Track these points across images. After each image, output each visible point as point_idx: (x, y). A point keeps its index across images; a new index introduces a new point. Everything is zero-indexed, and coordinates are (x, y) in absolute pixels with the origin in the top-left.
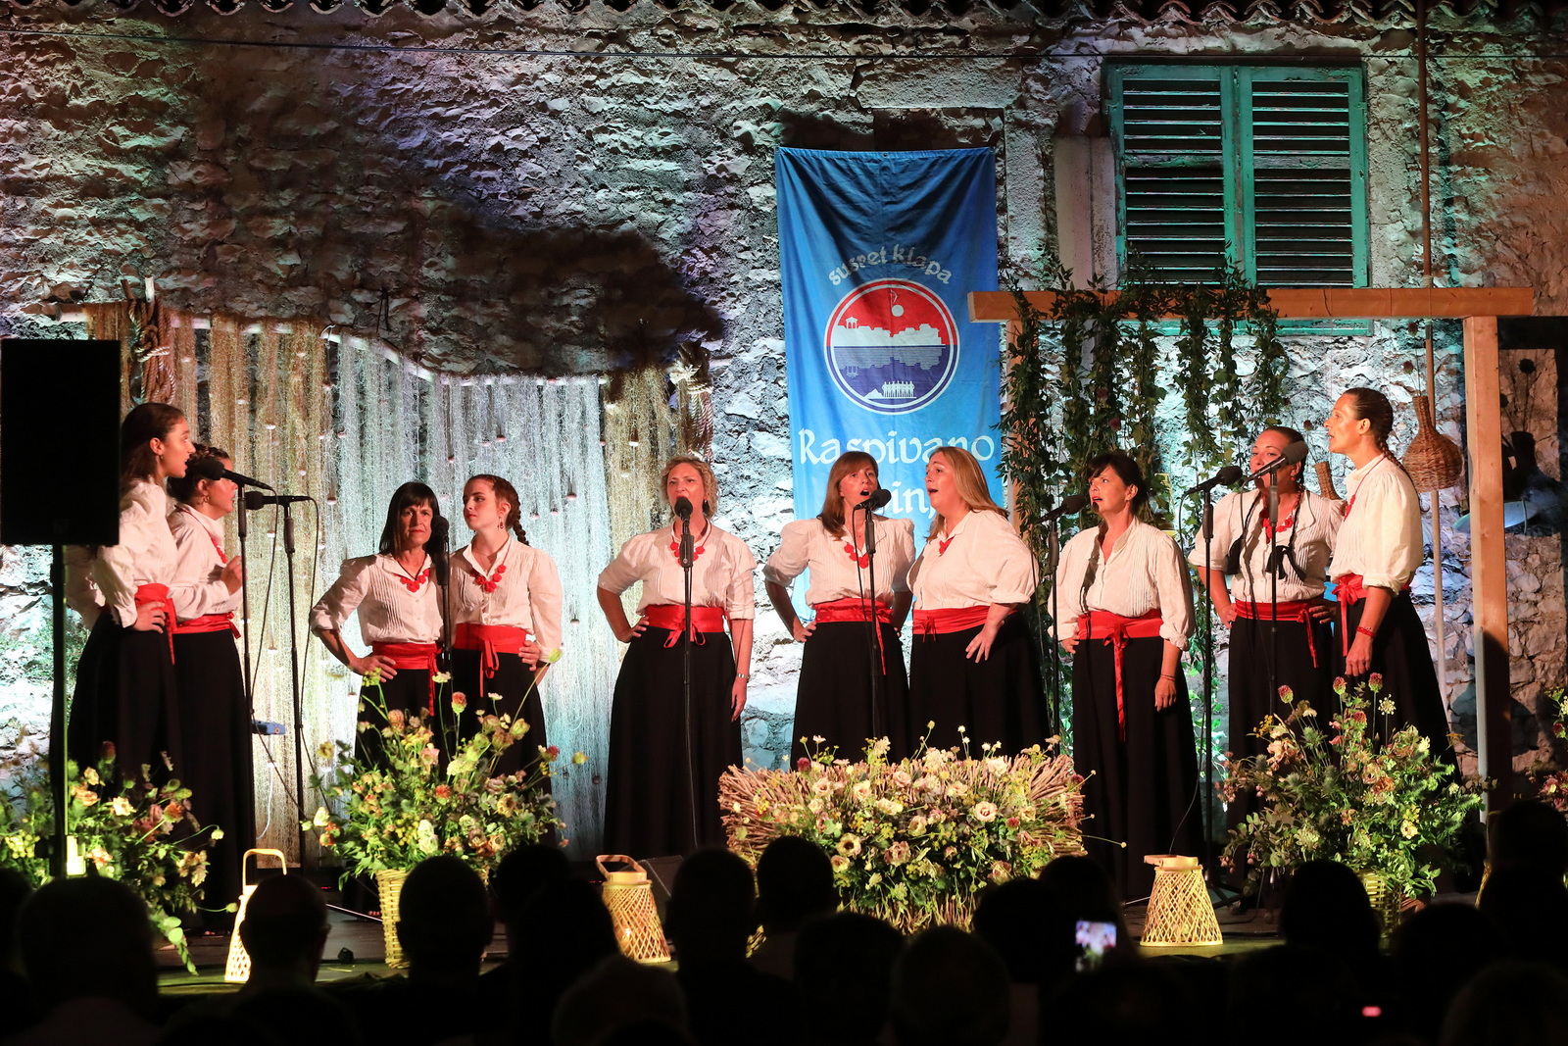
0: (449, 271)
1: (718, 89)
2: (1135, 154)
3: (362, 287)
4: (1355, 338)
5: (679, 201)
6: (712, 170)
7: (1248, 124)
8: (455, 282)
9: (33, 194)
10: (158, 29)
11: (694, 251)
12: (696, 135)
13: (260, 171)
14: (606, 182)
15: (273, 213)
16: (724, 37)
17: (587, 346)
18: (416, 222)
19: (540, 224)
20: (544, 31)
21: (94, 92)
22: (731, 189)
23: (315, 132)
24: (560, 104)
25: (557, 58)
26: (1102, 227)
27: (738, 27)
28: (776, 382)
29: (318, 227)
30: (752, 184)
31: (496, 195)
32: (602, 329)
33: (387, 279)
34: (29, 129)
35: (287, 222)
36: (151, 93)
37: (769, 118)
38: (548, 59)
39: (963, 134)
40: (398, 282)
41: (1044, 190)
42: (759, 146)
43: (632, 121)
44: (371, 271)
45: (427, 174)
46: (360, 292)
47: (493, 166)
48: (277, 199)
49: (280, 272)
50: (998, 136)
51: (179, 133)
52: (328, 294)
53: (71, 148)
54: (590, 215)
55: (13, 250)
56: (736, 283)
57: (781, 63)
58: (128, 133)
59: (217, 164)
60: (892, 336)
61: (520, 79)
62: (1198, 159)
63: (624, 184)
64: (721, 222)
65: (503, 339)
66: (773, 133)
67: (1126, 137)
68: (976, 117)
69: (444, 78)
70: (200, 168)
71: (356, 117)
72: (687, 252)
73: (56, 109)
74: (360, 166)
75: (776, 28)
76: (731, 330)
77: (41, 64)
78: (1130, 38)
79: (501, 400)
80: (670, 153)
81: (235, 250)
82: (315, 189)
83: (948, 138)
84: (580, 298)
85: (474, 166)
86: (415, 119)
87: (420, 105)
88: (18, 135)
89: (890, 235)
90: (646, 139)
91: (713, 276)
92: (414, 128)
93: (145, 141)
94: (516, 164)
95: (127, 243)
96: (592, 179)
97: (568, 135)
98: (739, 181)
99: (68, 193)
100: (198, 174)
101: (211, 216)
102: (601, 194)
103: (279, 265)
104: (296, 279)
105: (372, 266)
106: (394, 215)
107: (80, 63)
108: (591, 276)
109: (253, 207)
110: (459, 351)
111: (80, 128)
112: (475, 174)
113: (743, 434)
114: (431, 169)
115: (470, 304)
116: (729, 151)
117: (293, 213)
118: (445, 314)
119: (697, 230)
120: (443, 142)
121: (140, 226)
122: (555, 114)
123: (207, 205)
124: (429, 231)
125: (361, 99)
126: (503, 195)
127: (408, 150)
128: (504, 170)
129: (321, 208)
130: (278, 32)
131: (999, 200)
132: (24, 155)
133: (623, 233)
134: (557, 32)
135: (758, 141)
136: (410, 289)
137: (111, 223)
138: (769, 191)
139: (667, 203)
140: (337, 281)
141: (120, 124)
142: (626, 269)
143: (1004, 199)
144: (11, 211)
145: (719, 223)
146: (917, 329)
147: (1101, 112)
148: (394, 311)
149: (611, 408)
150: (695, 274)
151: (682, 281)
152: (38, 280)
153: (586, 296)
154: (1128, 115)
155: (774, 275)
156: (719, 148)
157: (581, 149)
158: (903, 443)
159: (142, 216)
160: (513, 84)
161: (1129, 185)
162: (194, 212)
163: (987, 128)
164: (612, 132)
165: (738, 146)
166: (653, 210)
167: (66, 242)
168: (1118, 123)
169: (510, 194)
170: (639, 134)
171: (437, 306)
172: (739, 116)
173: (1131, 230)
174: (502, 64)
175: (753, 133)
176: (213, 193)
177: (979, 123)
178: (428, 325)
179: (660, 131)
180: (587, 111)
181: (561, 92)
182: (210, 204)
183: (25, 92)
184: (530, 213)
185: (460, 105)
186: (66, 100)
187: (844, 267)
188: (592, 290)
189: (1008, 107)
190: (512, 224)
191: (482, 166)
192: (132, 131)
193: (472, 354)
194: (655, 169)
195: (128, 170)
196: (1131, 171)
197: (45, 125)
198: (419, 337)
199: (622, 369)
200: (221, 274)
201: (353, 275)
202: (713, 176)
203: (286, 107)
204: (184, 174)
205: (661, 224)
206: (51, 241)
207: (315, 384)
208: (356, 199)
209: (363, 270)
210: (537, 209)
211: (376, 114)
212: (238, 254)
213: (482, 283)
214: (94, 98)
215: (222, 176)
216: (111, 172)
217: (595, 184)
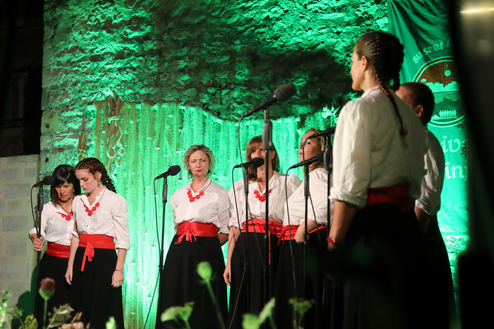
0: (247, 76)
3: (213, 86)
5: (344, 31)
6: (360, 14)
8: (249, 80)
9: (100, 61)
13: (176, 41)
14: (311, 27)
15: (179, 58)
17: (302, 104)
18: (233, 54)
19: (283, 50)
21: (121, 16)
22: (368, 22)
23: (196, 21)
29: (196, 62)
30: (378, 18)
31: (265, 39)
32: (309, 96)
33: (222, 82)
34: (99, 35)
35: (186, 61)
36: (141, 13)
40: (226, 83)
44: (216, 79)
45: (238, 34)
46: (211, 89)
47: (264, 26)
48: (181, 52)
49: (182, 83)
51: (148, 29)
52: (199, 91)
53: (111, 40)
54: (304, 43)
55: (93, 84)
58: (131, 31)
59: (161, 40)
60: (444, 86)
63: (320, 27)
70: (155, 42)
71: (211, 13)
72: (347, 55)
73: (109, 26)
74: (212, 33)
77: (104, 8)
80: (340, 9)
81: (167, 75)
82: (195, 46)
84: (300, 83)
85: (257, 27)
86: (234, 10)
87: (236, 3)
88: (95, 38)
89: (445, 34)
90: (330, 4)
92: (233, 14)
93: (136, 34)
94: (274, 24)
95: (129, 77)
96: (306, 26)
97: (296, 7)
98: (373, 18)
99: (111, 59)
100: (155, 45)
101: (158, 62)
102: (309, 32)
103: (182, 81)
104: (188, 86)
105: (216, 77)
106: (225, 54)
107: (116, 6)
108: (305, 72)
109: (173, 57)
111: (115, 32)
112: (257, 31)
114: (241, 32)
115: (254, 90)
116: (368, 4)
117: (187, 57)
118: (244, 95)
120: (246, 18)
121: (134, 69)
123: (157, 58)
124: (238, 59)
125: (214, 4)
126: (268, 39)
127: (231, 24)
128: (269, 27)
129: (198, 54)
132: (97, 45)
133: (319, 50)
136: (230, 86)
137: (124, 69)
138: (386, 20)
139: (338, 33)
140: (203, 85)
141: (129, 28)
142: (320, 66)
144: (92, 68)
148: (224, 96)
149: (299, 131)
151: (345, 70)
152: (100, 95)
153: (302, 81)
156: (363, 3)
157: (301, 13)
158: (450, 142)
159: (135, 65)
162: (153, 61)
164: (315, 3)
166: (332, 37)
167: (110, 78)
169: (271, 38)
171: (240, 92)
176: (158, 53)
178: (237, 100)
182: (158, 57)
183: (99, 20)
184: (279, 46)
185: (252, 1)
186: (111, 21)
187: (420, 53)
188: (305, 78)
190: (271, 51)
192: (132, 30)
194: (334, 18)
195: (131, 46)
197: (104, 32)
198: (233, 106)
199: (309, 114)
200: (161, 86)
201: (209, 82)
202: (361, 17)
203: (186, 13)
204: (150, 46)
205: (336, 43)
206: (105, 79)
207: (175, 129)
208: (211, 48)
209: (213, 79)
210: (282, 44)
211: (219, 10)
212: (167, 77)
213: (259, 80)
214: (121, 19)
215: (162, 45)
216: (125, 48)
217: (307, 28)
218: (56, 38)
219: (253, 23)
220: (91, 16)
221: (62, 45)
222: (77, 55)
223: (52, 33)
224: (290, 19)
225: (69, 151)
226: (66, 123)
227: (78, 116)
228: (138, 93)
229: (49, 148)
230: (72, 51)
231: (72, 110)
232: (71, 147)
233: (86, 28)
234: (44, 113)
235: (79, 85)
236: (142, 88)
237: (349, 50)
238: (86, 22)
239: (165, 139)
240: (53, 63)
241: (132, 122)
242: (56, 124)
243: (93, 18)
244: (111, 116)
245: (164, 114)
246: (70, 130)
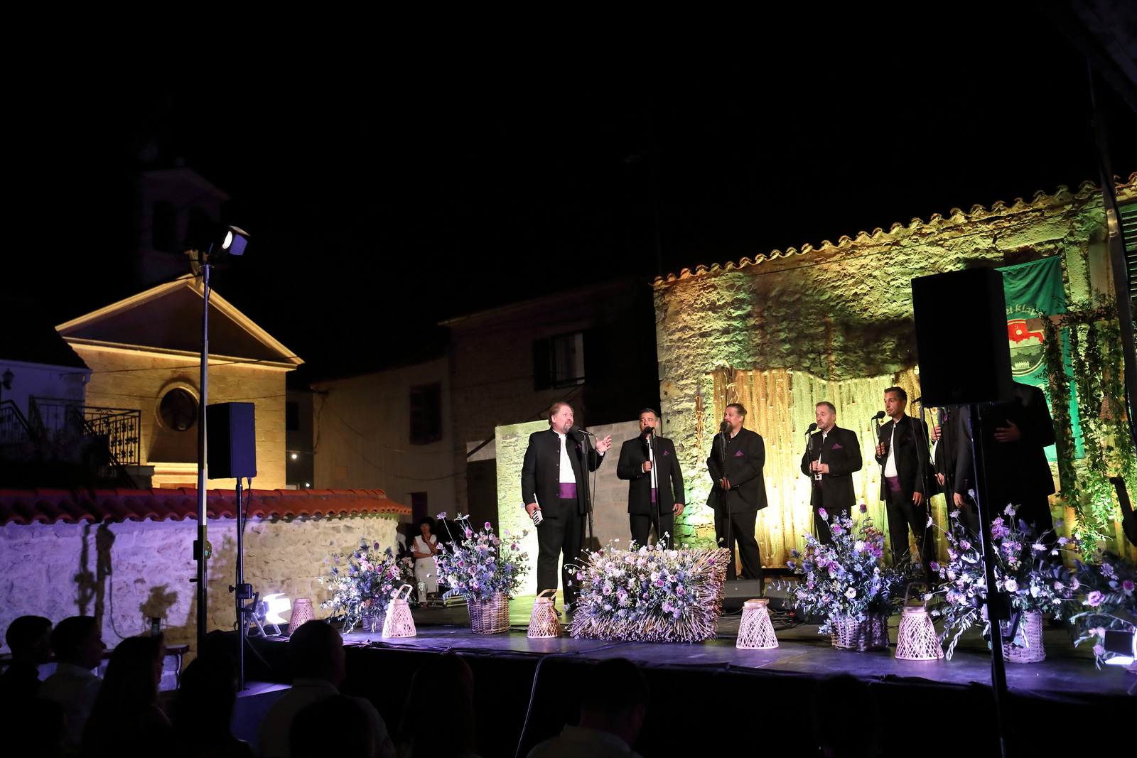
0: (842, 342)
1: (936, 255)
2: (1131, 245)
3: (812, 352)
8: (844, 346)
9: (708, 337)
10: (741, 274)
13: (776, 316)
14: (895, 299)
15: (781, 331)
16: (938, 234)
17: (893, 363)
18: (827, 325)
19: (872, 320)
20: (868, 247)
21: (723, 299)
23: (792, 300)
24: (876, 273)
25: (874, 256)
27: (944, 229)
29: (795, 333)
31: (855, 311)
32: (899, 356)
33: (820, 348)
34: (706, 315)
35: (786, 333)
36: (741, 296)
37: (959, 262)
38: (871, 257)
39: (1044, 253)
40: (824, 349)
41: (1086, 269)
43: (904, 274)
44: (815, 346)
45: (831, 308)
46: (810, 354)
47: (854, 301)
48: (781, 325)
49: (784, 351)
50: (1062, 250)
51: (749, 308)
52: (800, 356)
53: (717, 319)
54: (890, 313)
55: (703, 356)
57: (962, 239)
58: (734, 311)
59: (762, 317)
60: (1017, 343)
61: (862, 266)
63: (903, 299)
65: (862, 365)
66: (961, 268)
67: (1125, 238)
68: (1050, 244)
69: (835, 272)
70: (757, 319)
71: (805, 292)
73: (713, 307)
74: (808, 309)
75: (959, 226)
77: (708, 293)
78: (1124, 194)
79: (853, 389)
82: (793, 320)
83: (1039, 255)
84: (889, 345)
85: (847, 302)
86: (825, 288)
87: (827, 283)
88: (703, 318)
89: (1014, 301)
92: (825, 292)
93: (739, 312)
94: (862, 299)
95: (736, 348)
96: (890, 299)
97: (880, 284)
99: (718, 334)
100: (756, 321)
101: (761, 335)
102: (894, 304)
103: (784, 349)
104: (790, 353)
105: (814, 344)
106: (820, 325)
107: (719, 290)
108: (893, 336)
109: (774, 330)
110: (847, 371)
111: (720, 312)
112: (848, 304)
114: (833, 306)
115: (849, 353)
117: (787, 330)
118: (841, 358)
120: (836, 295)
121: (740, 342)
122: (875, 277)
124: (833, 328)
125: (807, 285)
126: (858, 311)
127: (824, 301)
128: (858, 301)
129: (796, 326)
130: (778, 267)
131: (1064, 277)
132: (705, 324)
133: (904, 318)
134: (873, 246)
136: (828, 351)
137: (731, 342)
140: (804, 352)
141: (732, 308)
142: (906, 331)
143: (1068, 276)
144: (702, 343)
148: (823, 360)
152: (711, 365)
157: (885, 289)
159: (740, 339)
160: (859, 269)
161: (1129, 259)
162: (756, 334)
163: (1056, 248)
164: (897, 280)
167: (718, 351)
169: (861, 310)
170: (907, 278)
171: (837, 356)
172: (947, 264)
174: (855, 262)
175: (953, 270)
176: (761, 327)
177: (1052, 246)
178: (835, 363)
180: (887, 274)
181: (877, 269)
182: (761, 331)
183: (704, 303)
185: (841, 280)
186: (715, 303)
188: (894, 341)
189: (1065, 237)
190: (862, 321)
191: (849, 302)
193: (851, 372)
195: (735, 323)
196: (1129, 253)
197: (710, 313)
198: (832, 368)
199: (901, 371)
200: (766, 355)
201: (809, 349)
203: (782, 293)
204: (752, 322)
206: (714, 351)
207: (785, 391)
208: (807, 321)
209: (812, 346)
210: (871, 314)
211: (812, 289)
212: (770, 347)
213: (853, 345)
214: (724, 301)
215: (764, 321)
216: (730, 325)
217: (892, 301)
218: (667, 320)
219: (843, 298)
220: (696, 300)
221: (673, 326)
222: (687, 333)
223: (663, 316)
224: (876, 295)
225: (687, 413)
226: (682, 389)
227: (692, 383)
228: (745, 361)
229: (669, 412)
230: (683, 329)
231: (687, 379)
232: (688, 410)
233: (693, 310)
234: (661, 383)
235: (692, 358)
236: (748, 357)
238: (693, 305)
239: (778, 399)
240: (666, 341)
241: (745, 387)
242: (673, 391)
243: (699, 302)
244: (729, 383)
245: (774, 377)
246: (686, 395)
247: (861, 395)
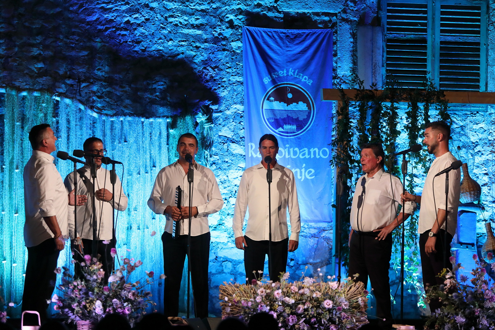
0: (106, 73)
1: (220, 1)
2: (391, 34)
3: (69, 78)
4: (480, 112)
5: (203, 47)
6: (216, 35)
7: (438, 22)
8: (109, 77)
11: (208, 68)
12: (210, 20)
13: (28, 27)
14: (172, 38)
15: (33, 45)
17: (162, 105)
18: (93, 51)
19: (145, 54)
22: (224, 43)
23: (52, 12)
24: (154, 5)
26: (376, 64)
28: (240, 123)
29: (52, 52)
30: (233, 41)
31: (127, 42)
32: (169, 98)
33: (80, 75)
35: (39, 49)
37: (240, 14)
39: (320, 23)
40: (85, 76)
41: (353, 47)
42: (236, 25)
43: (184, 13)
44: (74, 71)
45: (98, 32)
46: (69, 80)
47: (126, 30)
48: (35, 40)
49: (35, 70)
50: (335, 24)
52: (56, 80)
54: (165, 51)
56: (225, 81)
59: (10, 24)
60: (287, 106)
62: (417, 36)
63: (180, 39)
64: (220, 56)
65: (128, 101)
66: (242, 20)
67: (387, 26)
68: (326, 16)
70: (3, 25)
71: (69, 7)
72: (205, 68)
74: (70, 27)
76: (222, 101)
79: (126, 127)
80: (199, 27)
81: (17, 60)
82: (51, 36)
83: (314, 25)
84: (160, 86)
85: (118, 29)
86: (93, 8)
87: (96, 3)
89: (288, 64)
90: (190, 21)
91: (215, 78)
92: (93, 12)
94: (135, 29)
96: (167, 37)
97: (157, 18)
98: (227, 39)
101: (7, 45)
102: (170, 43)
103: (36, 68)
104: (41, 73)
105: (74, 69)
106: (84, 48)
108: (165, 77)
109: (25, 42)
112: (118, 32)
113: (226, 144)
114: (100, 30)
115: (114, 86)
116: (224, 27)
117: (41, 46)
118: (104, 90)
119: (209, 59)
120: (105, 19)
122: (152, 9)
123: (5, 41)
124: (98, 55)
126: (130, 42)
127: (90, 22)
128: (130, 31)
129: (54, 44)
131: (334, 51)
133: (179, 59)
135: (236, 23)
136: (90, 79)
138: (239, 44)
139: (197, 47)
140: (59, 75)
142: (179, 74)
143: (336, 51)
145: (218, 56)
146: (298, 103)
147: (377, 15)
148: (83, 88)
149: (171, 131)
150: (208, 77)
151: (202, 80)
153: (162, 85)
154: (389, 17)
155: (240, 79)
156: (219, 25)
157: (162, 24)
158: (291, 150)
161: (388, 46)
163: (330, 21)
164: (176, 17)
165: (227, 25)
166: (192, 50)
168: (384, 21)
169: (133, 41)
170: (187, 18)
171: (101, 87)
172: (228, 13)
173: (388, 65)
175: (234, 20)
177: (327, 18)
178: (97, 94)
179: (196, 17)
180: (165, 8)
182: (7, 41)
184: (141, 50)
185: (113, 3)
187: (269, 76)
188: (165, 82)
189: (339, 13)
190: (133, 54)
191: (121, 29)
193: (115, 107)
194: (193, 33)
196: (389, 40)
198: (93, 99)
200: (11, 70)
201: (66, 73)
202: (217, 37)
203: (40, 2)
205: (195, 56)
208: (68, 41)
209: (70, 70)
210: (143, 48)
211: (78, 6)
212: (18, 62)
213: (120, 78)
215: (12, 29)
217: (168, 39)
224: (151, 28)
237: (207, 64)
247: (135, 136)
